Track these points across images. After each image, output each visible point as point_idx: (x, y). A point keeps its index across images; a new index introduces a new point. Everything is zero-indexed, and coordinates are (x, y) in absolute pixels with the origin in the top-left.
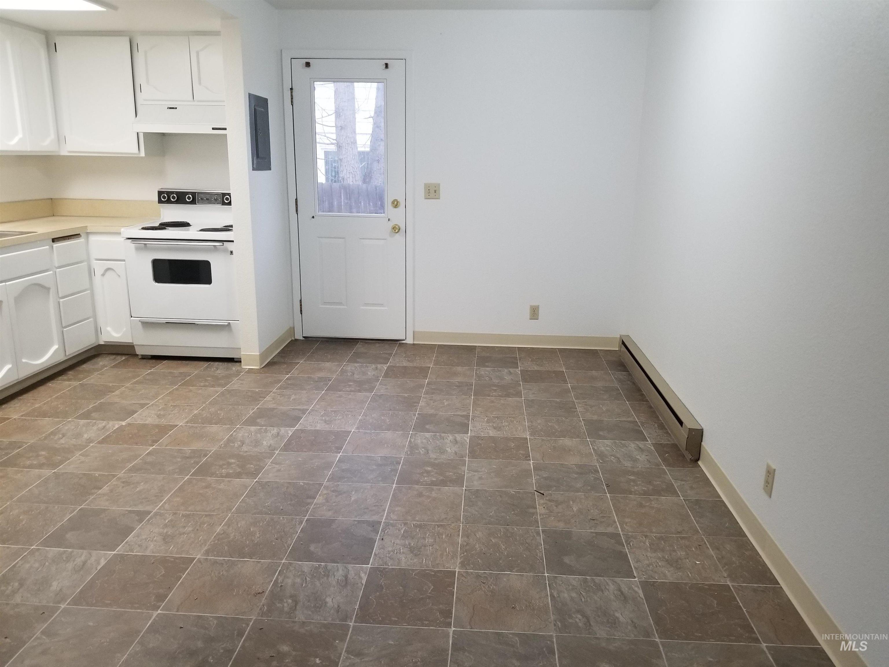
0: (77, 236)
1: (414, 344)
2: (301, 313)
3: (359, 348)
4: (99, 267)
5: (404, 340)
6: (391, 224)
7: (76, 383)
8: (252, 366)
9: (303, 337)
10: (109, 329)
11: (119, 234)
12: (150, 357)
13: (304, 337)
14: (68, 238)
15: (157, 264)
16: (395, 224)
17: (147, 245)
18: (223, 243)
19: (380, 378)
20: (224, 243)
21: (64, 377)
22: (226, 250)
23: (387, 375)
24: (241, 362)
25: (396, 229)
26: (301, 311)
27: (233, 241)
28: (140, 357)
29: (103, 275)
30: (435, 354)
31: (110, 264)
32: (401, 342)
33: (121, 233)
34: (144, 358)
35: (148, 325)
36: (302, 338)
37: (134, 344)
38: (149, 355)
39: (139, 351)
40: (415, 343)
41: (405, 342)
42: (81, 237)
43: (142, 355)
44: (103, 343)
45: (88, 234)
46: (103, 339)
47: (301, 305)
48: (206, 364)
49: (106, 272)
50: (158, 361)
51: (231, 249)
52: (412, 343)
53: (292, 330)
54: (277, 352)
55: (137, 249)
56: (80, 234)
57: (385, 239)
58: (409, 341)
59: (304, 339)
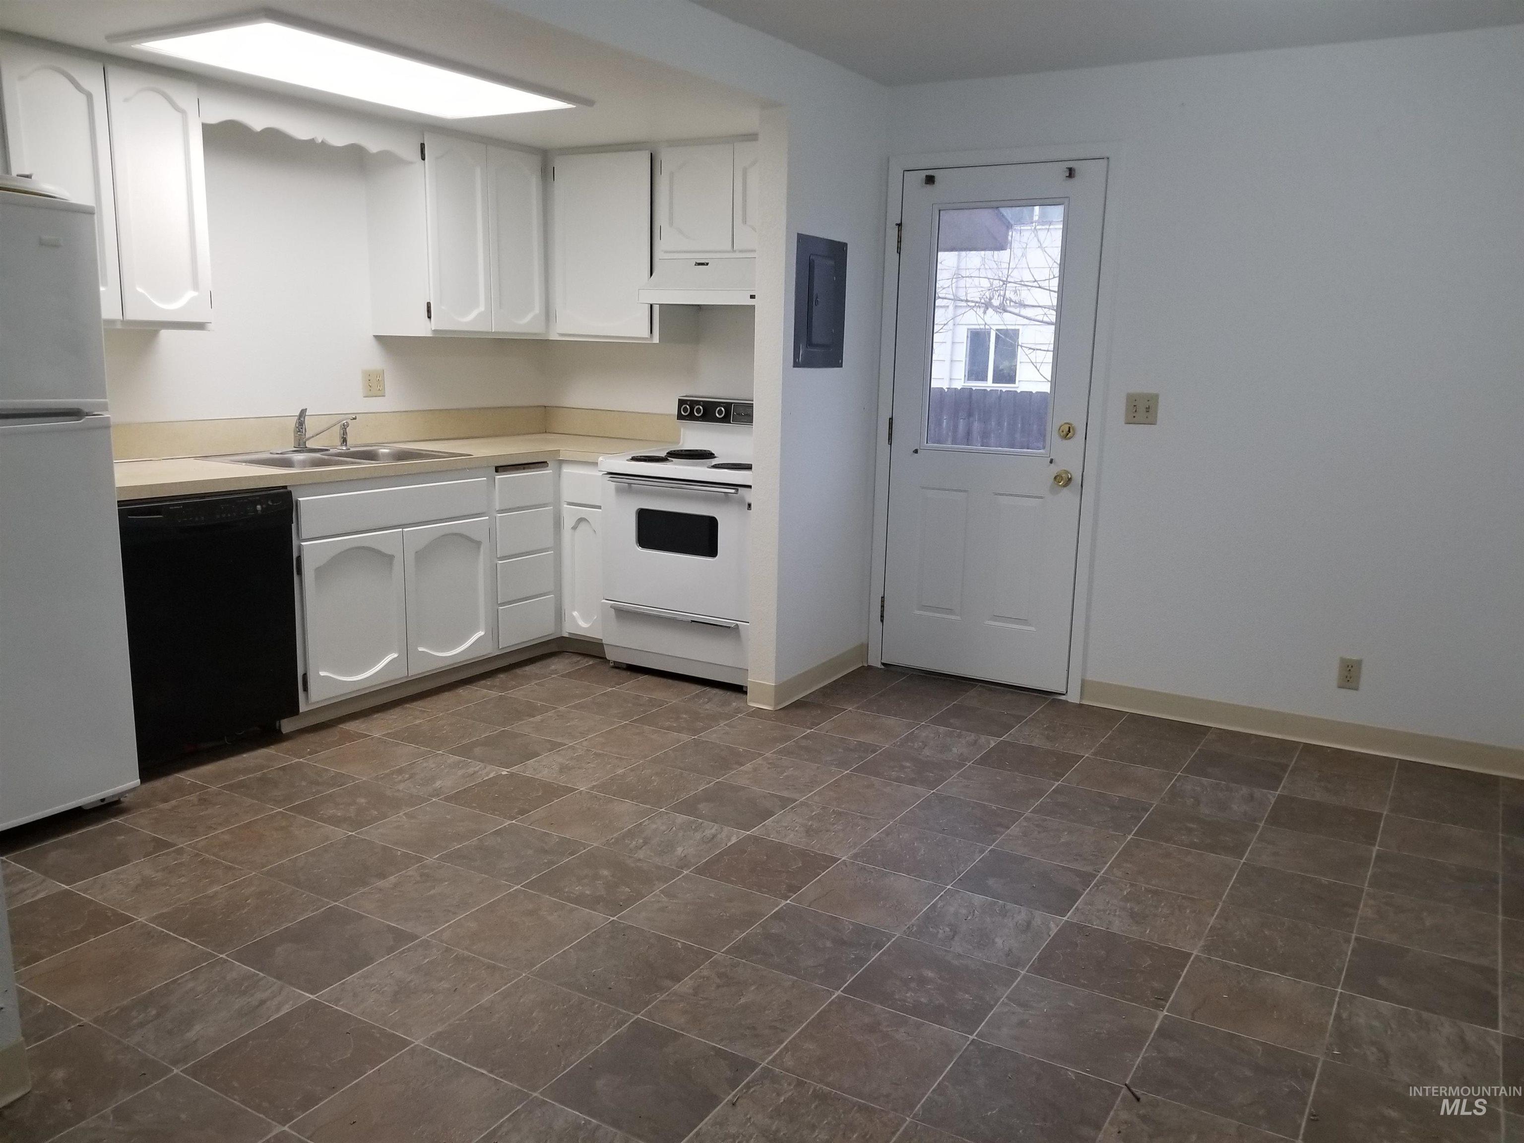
0: (542, 464)
1: (1081, 706)
2: (882, 621)
3: (971, 698)
4: (569, 515)
5: (1064, 695)
6: (1054, 470)
7: (494, 694)
8: (764, 704)
9: (881, 663)
10: (575, 614)
11: (595, 464)
12: (625, 666)
13: (883, 664)
14: (522, 468)
15: (644, 516)
16: (1065, 470)
17: (632, 485)
18: (738, 490)
19: (967, 763)
20: (739, 488)
21: (488, 682)
22: (741, 501)
23: (984, 761)
24: (746, 693)
25: (1063, 480)
26: (882, 616)
27: (750, 487)
28: (611, 664)
29: (574, 528)
30: (1111, 732)
31: (584, 512)
32: (1056, 698)
33: (597, 463)
34: (618, 666)
35: (624, 614)
36: (879, 666)
37: (603, 641)
38: (624, 663)
39: (612, 655)
40: (1085, 702)
41: (1065, 699)
42: (548, 466)
43: (614, 662)
44: (566, 635)
45: (561, 462)
46: (568, 630)
47: (883, 606)
48: (697, 689)
49: (579, 524)
50: (634, 675)
51: (748, 500)
52: (1078, 703)
53: (863, 649)
54: (822, 685)
55: (619, 491)
56: (548, 462)
57: (1041, 498)
58: (1073, 697)
59: (883, 667)
